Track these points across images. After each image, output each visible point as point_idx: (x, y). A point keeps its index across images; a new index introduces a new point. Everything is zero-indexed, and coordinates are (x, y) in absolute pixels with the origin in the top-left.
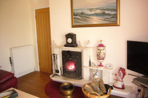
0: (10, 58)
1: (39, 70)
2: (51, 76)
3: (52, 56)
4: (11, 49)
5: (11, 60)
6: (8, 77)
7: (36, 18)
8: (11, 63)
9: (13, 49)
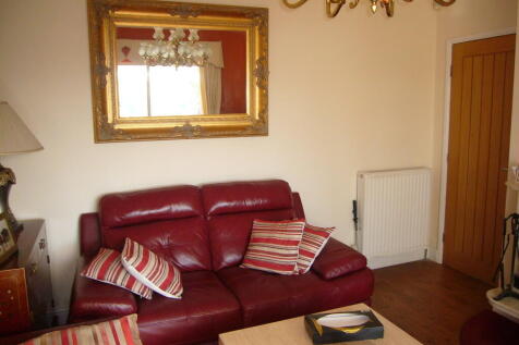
0: (355, 203)
1: (440, 260)
2: (490, 294)
3: (506, 220)
4: (362, 176)
5: (355, 211)
6: (350, 266)
7: (451, 75)
8: (355, 220)
9: (366, 176)
